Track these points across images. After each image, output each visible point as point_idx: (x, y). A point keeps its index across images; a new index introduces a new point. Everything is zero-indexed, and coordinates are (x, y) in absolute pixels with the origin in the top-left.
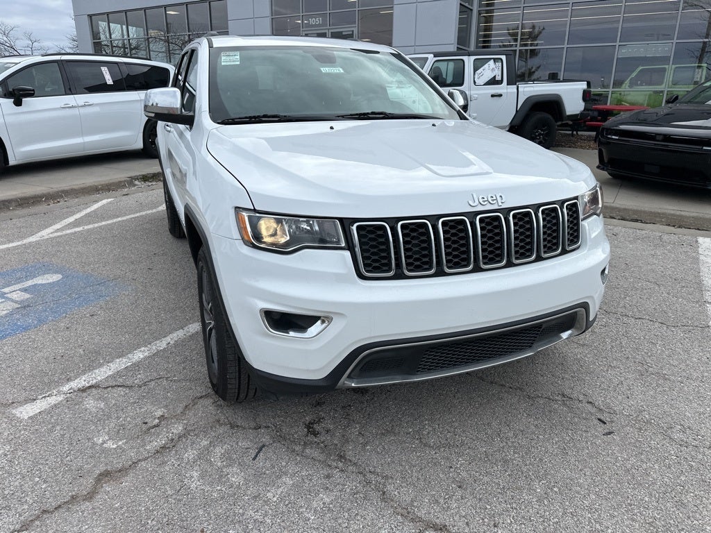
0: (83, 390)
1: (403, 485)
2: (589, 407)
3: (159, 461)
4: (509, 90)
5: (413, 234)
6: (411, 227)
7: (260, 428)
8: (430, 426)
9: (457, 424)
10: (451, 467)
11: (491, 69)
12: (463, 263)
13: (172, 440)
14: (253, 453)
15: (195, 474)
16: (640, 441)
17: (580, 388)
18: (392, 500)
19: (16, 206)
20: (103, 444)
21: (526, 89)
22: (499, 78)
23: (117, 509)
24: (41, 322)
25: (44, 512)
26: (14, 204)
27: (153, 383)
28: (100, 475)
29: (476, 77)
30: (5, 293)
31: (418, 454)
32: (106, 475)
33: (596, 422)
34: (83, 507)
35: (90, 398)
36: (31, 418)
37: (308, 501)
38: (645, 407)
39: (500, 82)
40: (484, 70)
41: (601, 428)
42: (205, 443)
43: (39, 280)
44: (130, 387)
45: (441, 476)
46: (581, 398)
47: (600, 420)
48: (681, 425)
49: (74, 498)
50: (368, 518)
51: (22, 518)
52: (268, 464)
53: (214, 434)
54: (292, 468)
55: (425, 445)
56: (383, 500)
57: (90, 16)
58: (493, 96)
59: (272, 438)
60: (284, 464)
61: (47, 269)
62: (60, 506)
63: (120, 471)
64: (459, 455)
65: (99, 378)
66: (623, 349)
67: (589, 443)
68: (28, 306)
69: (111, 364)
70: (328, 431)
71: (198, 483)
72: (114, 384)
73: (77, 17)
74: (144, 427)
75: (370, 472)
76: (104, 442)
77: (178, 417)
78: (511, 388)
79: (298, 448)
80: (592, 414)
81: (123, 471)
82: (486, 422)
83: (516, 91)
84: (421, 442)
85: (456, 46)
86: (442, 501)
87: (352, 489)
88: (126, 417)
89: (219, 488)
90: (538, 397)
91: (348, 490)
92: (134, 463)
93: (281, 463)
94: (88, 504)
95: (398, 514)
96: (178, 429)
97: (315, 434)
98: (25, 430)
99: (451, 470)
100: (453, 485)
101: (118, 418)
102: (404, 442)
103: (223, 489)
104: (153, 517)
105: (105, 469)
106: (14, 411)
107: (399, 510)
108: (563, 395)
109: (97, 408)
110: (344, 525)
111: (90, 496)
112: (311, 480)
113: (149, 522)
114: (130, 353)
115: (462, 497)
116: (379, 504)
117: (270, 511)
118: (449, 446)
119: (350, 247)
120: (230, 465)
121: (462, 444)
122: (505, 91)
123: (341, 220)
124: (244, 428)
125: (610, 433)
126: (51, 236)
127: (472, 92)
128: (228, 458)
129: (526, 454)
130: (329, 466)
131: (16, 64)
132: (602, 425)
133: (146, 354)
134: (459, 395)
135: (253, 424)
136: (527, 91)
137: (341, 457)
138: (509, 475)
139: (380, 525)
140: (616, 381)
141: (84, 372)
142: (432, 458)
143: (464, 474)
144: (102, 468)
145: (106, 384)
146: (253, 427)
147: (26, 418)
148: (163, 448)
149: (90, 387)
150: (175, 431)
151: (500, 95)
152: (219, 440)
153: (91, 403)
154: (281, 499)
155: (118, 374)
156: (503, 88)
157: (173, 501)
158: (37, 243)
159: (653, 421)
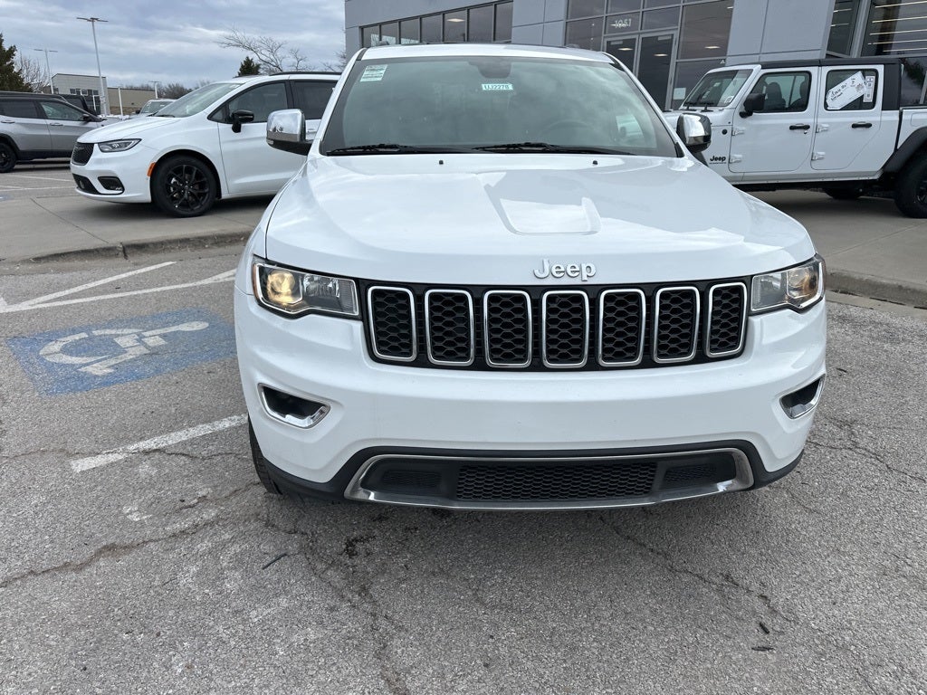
0: (146, 452)
1: (414, 643)
2: (758, 605)
3: (168, 547)
4: (884, 118)
5: (447, 309)
6: (446, 298)
7: (295, 532)
8: (502, 577)
9: (539, 583)
10: (492, 637)
11: (854, 86)
12: (517, 356)
13: (197, 525)
14: (269, 559)
15: (194, 569)
16: (808, 673)
17: (761, 572)
18: (388, 659)
19: (212, 244)
20: (128, 514)
21: (915, 117)
22: (868, 99)
23: (96, 587)
24: (158, 371)
25: (32, 572)
26: (210, 242)
27: (219, 458)
28: (105, 547)
29: (830, 96)
30: (145, 337)
31: (461, 609)
32: (111, 549)
33: (754, 627)
34: (67, 577)
35: (149, 462)
36: (82, 472)
37: (291, 632)
38: (854, 623)
39: (872, 105)
40: (843, 87)
41: (757, 638)
42: (227, 536)
43: (185, 327)
44: (193, 458)
45: (471, 644)
46: (755, 587)
47: (762, 626)
48: (900, 665)
49: (66, 565)
50: (345, 672)
51: (9, 574)
52: (275, 578)
53: (242, 528)
54: (298, 589)
55: (477, 600)
56: (378, 656)
57: (362, 28)
58: (854, 126)
59: (301, 547)
60: (293, 581)
61: (199, 316)
62: (48, 571)
63: (126, 547)
64: (514, 623)
65: (170, 442)
66: (879, 530)
67: (720, 655)
68: (157, 354)
69: (191, 429)
70: (368, 554)
71: (190, 580)
72: (181, 451)
73: (348, 29)
74: (180, 505)
75: (386, 617)
76: (131, 513)
77: (217, 501)
78: (652, 550)
79: (320, 566)
80: (754, 613)
81: (128, 548)
82: (583, 588)
83: (898, 119)
84: (475, 594)
85: (825, 52)
86: (450, 677)
87: (349, 632)
88: (169, 490)
89: (207, 591)
90: (686, 571)
91: (344, 631)
92: (144, 542)
93: (290, 580)
94: (74, 574)
95: (383, 678)
96: (210, 514)
97: (352, 554)
98: (70, 484)
99: (490, 640)
100: (478, 662)
101: (161, 489)
102: (454, 589)
103: (211, 594)
104: (122, 605)
105: (113, 541)
106: (72, 462)
107: (389, 674)
108: (727, 577)
109: (148, 474)
110: (310, 673)
111: (79, 568)
112: (310, 608)
113: (116, 610)
114: (218, 419)
115: (480, 679)
116: (369, 659)
117: (241, 632)
118: (509, 608)
119: (363, 317)
120: (236, 568)
121: (529, 611)
122: (878, 119)
123: (357, 280)
124: (279, 530)
125: (764, 649)
126: (227, 280)
127: (820, 120)
128: (238, 561)
129: (612, 645)
130: (343, 597)
131: (241, 84)
132: (761, 634)
133: (234, 424)
134: (569, 545)
135: (290, 527)
136: (915, 120)
137: (364, 590)
138: (565, 668)
139: (351, 685)
140: (830, 574)
141: (161, 433)
142: (476, 619)
143: (503, 651)
144: (111, 541)
145: (173, 451)
146: (288, 529)
147: (78, 471)
148: (183, 532)
149: (156, 450)
150: (205, 516)
151: (868, 126)
152: (243, 536)
153: (145, 469)
154: (263, 622)
155: (192, 442)
156: (876, 115)
157: (153, 594)
158: (209, 287)
159: (853, 648)
